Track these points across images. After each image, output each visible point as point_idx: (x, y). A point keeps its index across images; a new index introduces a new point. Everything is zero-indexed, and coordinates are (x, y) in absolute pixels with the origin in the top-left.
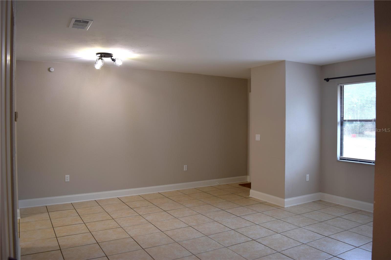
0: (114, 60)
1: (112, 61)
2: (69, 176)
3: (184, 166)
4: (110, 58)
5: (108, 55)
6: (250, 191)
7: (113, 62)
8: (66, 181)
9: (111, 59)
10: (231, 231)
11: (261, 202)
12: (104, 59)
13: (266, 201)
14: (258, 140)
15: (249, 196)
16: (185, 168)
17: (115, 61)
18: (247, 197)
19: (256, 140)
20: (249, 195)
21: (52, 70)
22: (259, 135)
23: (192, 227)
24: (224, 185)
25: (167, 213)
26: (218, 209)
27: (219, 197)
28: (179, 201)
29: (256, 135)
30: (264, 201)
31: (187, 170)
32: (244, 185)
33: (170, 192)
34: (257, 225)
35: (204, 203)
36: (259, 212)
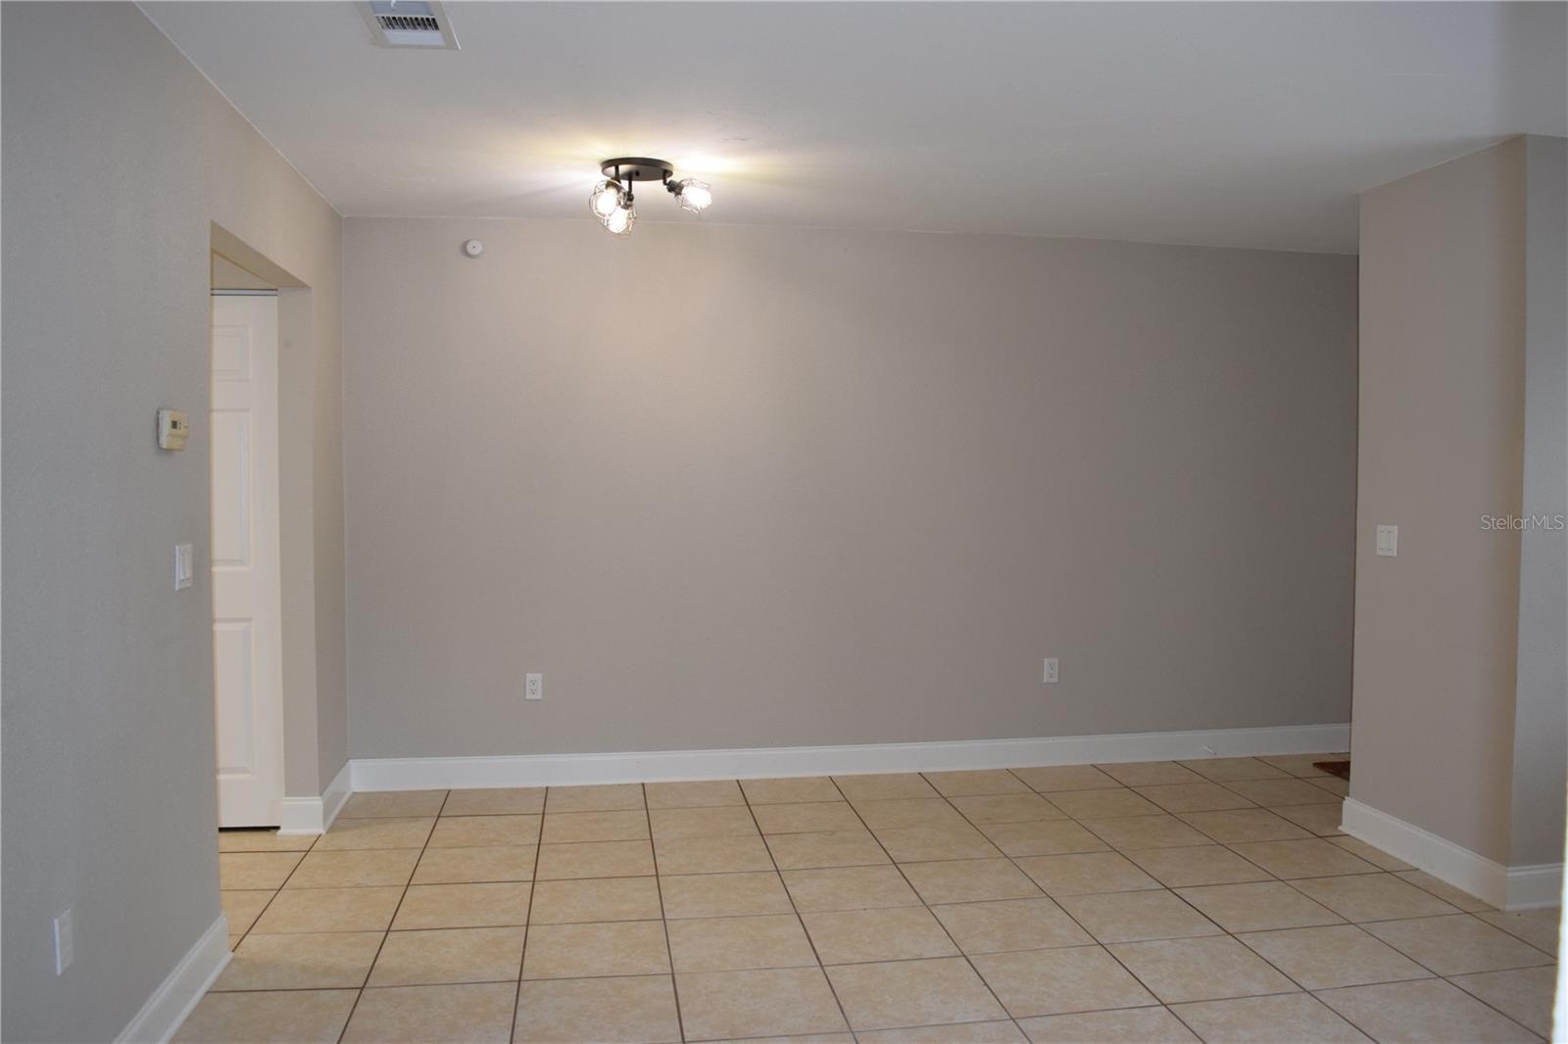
0: (675, 188)
1: (670, 190)
2: (538, 676)
3: (1045, 663)
4: (662, 181)
5: (652, 169)
6: (1341, 803)
7: (672, 195)
8: (528, 697)
9: (665, 183)
10: (1153, 1009)
11: (1387, 868)
12: (640, 187)
13: (1415, 863)
14: (1389, 554)
15: (1340, 828)
16: (1049, 670)
17: (680, 194)
18: (1328, 832)
19: (1379, 553)
20: (1340, 824)
21: (475, 248)
22: (1396, 527)
23: (968, 960)
24: (1240, 760)
25: (899, 873)
26: (1147, 882)
27: (1186, 821)
28: (987, 819)
29: (1381, 528)
30: (1406, 864)
31: (1056, 680)
32: (1340, 769)
33: (972, 772)
34: (1306, 996)
35: (1099, 841)
36: (1351, 923)
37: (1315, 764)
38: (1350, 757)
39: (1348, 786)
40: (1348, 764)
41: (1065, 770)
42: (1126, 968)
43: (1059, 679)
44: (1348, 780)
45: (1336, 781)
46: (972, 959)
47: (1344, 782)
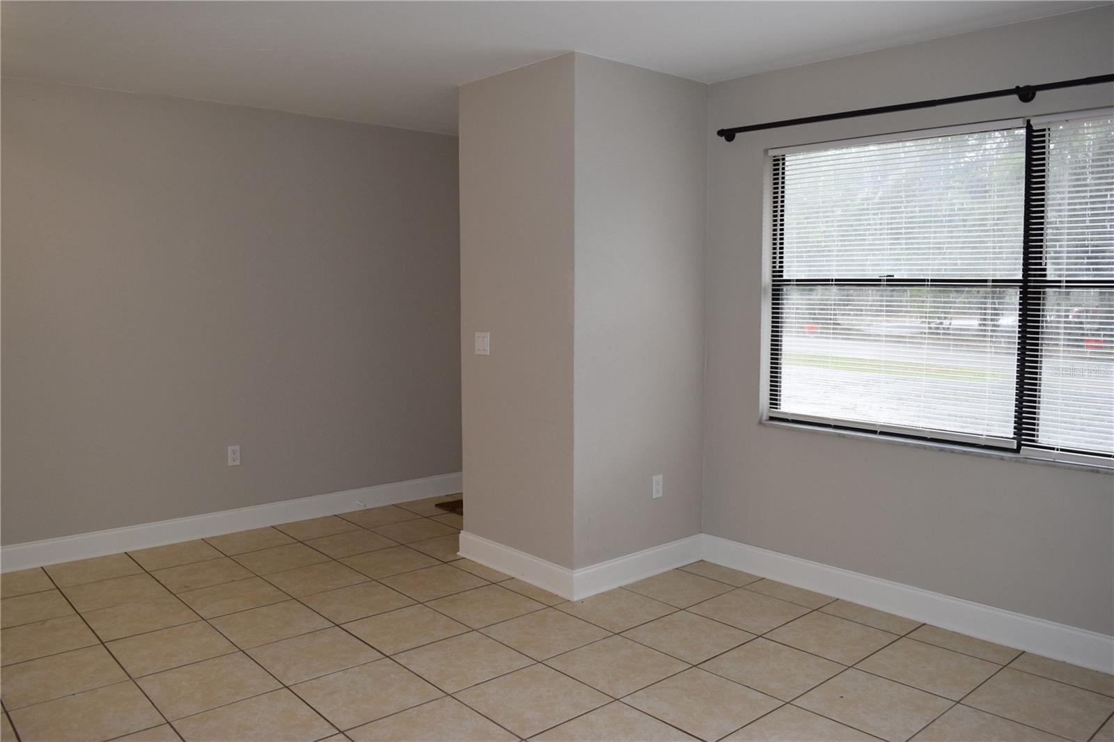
6: (458, 535)
11: (494, 580)
13: (511, 574)
14: (484, 353)
15: (458, 553)
16: (233, 455)
18: (450, 558)
19: (477, 352)
20: (458, 550)
22: (489, 334)
23: (172, 727)
24: (384, 509)
25: (106, 652)
26: (321, 623)
27: (347, 564)
28: (186, 587)
29: (477, 334)
30: (505, 575)
31: (239, 464)
32: (454, 506)
33: (172, 546)
34: (449, 698)
35: (280, 593)
36: (474, 630)
37: (437, 505)
38: (462, 496)
39: (462, 519)
40: (461, 502)
41: (250, 534)
42: (308, 705)
43: (241, 462)
44: (461, 514)
45: (453, 517)
46: (175, 724)
47: (461, 517)
